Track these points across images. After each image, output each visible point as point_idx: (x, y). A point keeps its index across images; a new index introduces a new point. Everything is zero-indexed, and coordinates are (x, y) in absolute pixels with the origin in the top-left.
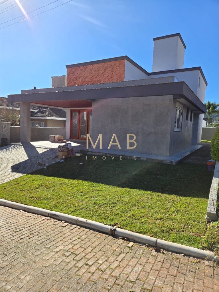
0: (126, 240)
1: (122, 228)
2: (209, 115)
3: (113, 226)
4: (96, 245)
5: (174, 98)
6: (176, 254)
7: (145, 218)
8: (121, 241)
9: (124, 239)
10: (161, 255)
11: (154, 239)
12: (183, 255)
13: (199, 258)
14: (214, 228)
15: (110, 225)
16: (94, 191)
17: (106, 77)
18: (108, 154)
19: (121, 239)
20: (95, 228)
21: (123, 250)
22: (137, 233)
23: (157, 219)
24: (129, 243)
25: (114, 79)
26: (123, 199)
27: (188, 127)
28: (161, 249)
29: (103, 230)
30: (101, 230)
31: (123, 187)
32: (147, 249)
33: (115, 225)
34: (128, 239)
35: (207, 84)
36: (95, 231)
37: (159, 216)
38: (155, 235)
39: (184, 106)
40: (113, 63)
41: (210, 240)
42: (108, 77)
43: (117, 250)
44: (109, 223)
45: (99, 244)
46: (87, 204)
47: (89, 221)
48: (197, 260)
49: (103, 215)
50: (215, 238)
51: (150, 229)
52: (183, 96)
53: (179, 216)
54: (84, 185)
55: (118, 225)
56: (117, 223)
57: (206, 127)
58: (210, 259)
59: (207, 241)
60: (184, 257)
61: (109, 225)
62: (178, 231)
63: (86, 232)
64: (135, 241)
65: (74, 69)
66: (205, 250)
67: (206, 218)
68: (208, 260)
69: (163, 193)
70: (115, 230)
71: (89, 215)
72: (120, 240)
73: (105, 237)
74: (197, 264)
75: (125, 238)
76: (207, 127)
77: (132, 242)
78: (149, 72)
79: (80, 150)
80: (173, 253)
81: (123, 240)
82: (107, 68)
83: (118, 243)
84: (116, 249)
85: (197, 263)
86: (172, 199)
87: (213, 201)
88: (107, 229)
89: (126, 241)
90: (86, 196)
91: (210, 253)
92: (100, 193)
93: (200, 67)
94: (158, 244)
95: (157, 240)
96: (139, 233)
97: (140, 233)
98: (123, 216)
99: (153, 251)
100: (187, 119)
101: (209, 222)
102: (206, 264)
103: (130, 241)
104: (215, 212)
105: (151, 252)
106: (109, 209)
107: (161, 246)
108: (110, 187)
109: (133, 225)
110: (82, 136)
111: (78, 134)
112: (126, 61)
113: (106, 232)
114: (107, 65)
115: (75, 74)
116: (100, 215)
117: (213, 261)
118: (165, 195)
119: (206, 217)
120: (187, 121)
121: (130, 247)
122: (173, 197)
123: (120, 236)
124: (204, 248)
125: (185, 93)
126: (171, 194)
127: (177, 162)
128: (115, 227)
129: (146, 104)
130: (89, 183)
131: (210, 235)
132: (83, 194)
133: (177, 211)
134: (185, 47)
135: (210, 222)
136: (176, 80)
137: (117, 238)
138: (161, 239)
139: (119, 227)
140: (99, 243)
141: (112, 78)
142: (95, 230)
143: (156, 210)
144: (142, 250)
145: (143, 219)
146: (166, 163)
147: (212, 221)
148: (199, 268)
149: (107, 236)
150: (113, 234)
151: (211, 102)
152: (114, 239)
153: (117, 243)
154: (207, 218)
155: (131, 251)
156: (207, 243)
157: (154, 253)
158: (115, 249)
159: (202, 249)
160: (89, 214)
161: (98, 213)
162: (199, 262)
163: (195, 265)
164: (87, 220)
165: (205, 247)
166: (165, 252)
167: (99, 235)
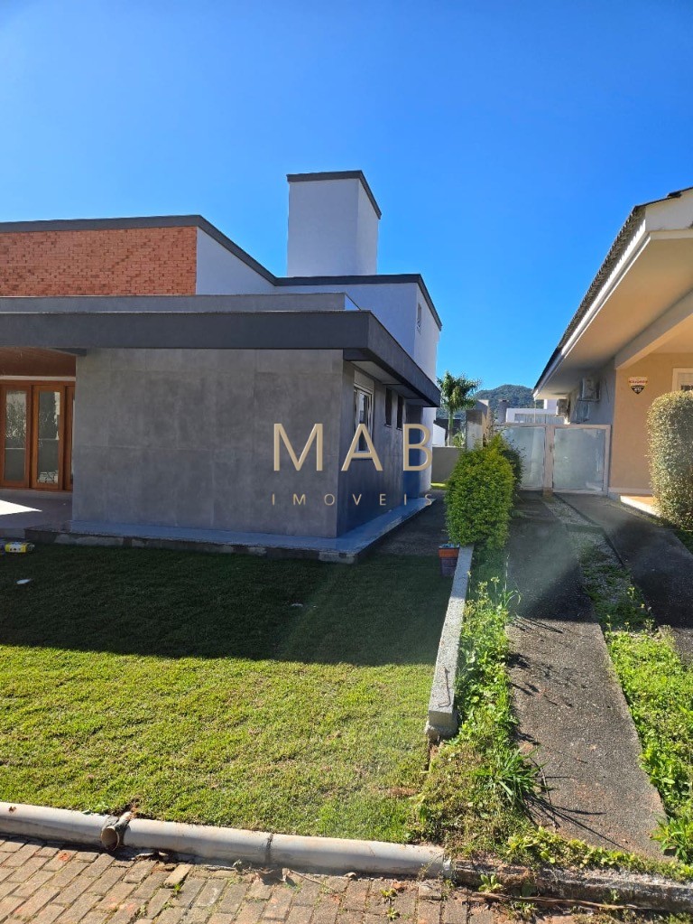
0: (162, 860)
1: (152, 818)
2: (452, 413)
3: (118, 813)
4: (39, 906)
5: (347, 360)
6: (332, 878)
7: (238, 761)
8: (144, 866)
9: (155, 857)
10: (283, 890)
11: (262, 837)
12: (352, 876)
13: (400, 876)
14: (446, 763)
15: (107, 812)
16: (62, 684)
17: (132, 278)
18: (133, 540)
19: (145, 858)
20: (47, 834)
21: (147, 903)
22: (206, 824)
23: (280, 759)
24: (173, 869)
25: (162, 285)
26: (170, 700)
27: (392, 446)
28: (284, 870)
29: (77, 838)
30: (70, 837)
31: (177, 657)
32: (238, 877)
33: (127, 808)
34: (169, 854)
35: (439, 324)
36: (43, 847)
37: (286, 750)
38: (269, 819)
39: (378, 384)
40: (155, 234)
41: (433, 807)
42: (137, 279)
43: (122, 907)
44: (101, 806)
45: (52, 899)
46: (25, 739)
47: (26, 810)
48: (395, 884)
49: (87, 775)
50: (449, 795)
51: (254, 800)
52: (369, 355)
53: (349, 736)
54: (22, 665)
55: (137, 806)
56: (133, 801)
57: (443, 445)
58: (433, 873)
59: (424, 812)
60: (355, 883)
61: (102, 814)
62: (344, 790)
63: (8, 855)
64: (195, 856)
65: (9, 238)
66: (418, 843)
67: (426, 729)
68: (427, 877)
69: (307, 661)
70: (123, 829)
71: (26, 786)
72: (143, 862)
73: (85, 861)
74: (393, 898)
75: (161, 854)
76: (446, 445)
77: (186, 862)
78: (278, 275)
79: (28, 531)
80: (323, 876)
81: (153, 862)
82: (133, 247)
83: (132, 878)
84: (120, 904)
85: (394, 895)
86: (334, 680)
87: (447, 672)
88: (95, 828)
89: (162, 864)
90: (30, 708)
91: (431, 852)
92: (85, 688)
93: (419, 275)
94: (274, 855)
95: (270, 840)
96: (212, 823)
97: (216, 821)
98: (161, 769)
99: (256, 881)
100: (389, 422)
101: (435, 742)
102: (421, 894)
103: (177, 861)
104: (449, 710)
105: (248, 890)
106: (114, 747)
107: (282, 860)
108: (126, 661)
109: (195, 796)
110: (42, 478)
111: (26, 468)
112: (200, 233)
113: (90, 840)
114: (135, 236)
115: (14, 256)
116: (72, 779)
117: (442, 877)
118: (314, 667)
119: (427, 726)
120: (387, 429)
121: (173, 887)
122: (339, 671)
123: (143, 849)
124: (415, 839)
125: (375, 345)
126: (334, 662)
127: (358, 554)
128: (123, 819)
129: (264, 374)
130: (48, 655)
131: (435, 789)
132: (14, 701)
133: (346, 719)
134: (379, 213)
135: (437, 743)
136: (349, 307)
137: (128, 859)
138: (285, 833)
139: (140, 816)
140: (55, 892)
141: (152, 281)
142: (44, 842)
143: (279, 727)
144: (218, 887)
145: (232, 765)
146: (327, 560)
147: (442, 737)
148: (398, 915)
149: (90, 855)
150: (118, 846)
151: (456, 377)
152: (118, 863)
153: (126, 879)
154: (429, 730)
155: (177, 899)
156: (423, 820)
157: (259, 889)
158: (113, 906)
159: (411, 842)
160: (27, 779)
161: (66, 769)
162: (401, 890)
163: (387, 905)
164: (13, 805)
165: (418, 835)
166: (295, 877)
167: (58, 859)
